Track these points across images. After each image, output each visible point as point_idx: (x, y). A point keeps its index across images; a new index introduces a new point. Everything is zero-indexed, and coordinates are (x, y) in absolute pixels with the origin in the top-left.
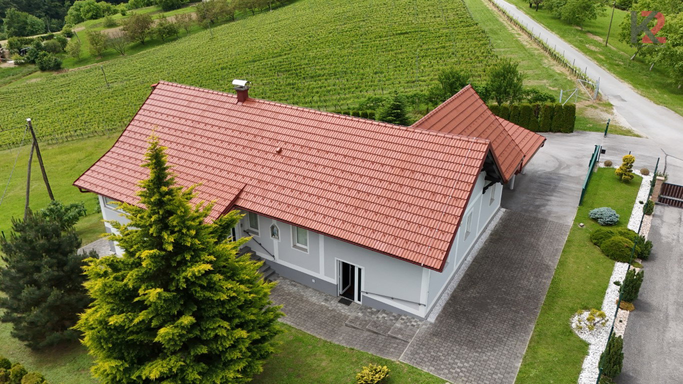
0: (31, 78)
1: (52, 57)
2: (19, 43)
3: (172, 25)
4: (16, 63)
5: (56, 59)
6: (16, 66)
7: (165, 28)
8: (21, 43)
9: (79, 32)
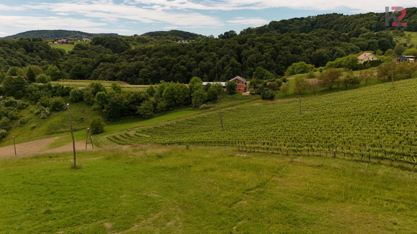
0: (255, 103)
1: (271, 91)
2: (256, 82)
3: (357, 77)
4: (250, 93)
5: (272, 93)
6: (250, 95)
7: (350, 80)
8: (257, 83)
9: (291, 80)
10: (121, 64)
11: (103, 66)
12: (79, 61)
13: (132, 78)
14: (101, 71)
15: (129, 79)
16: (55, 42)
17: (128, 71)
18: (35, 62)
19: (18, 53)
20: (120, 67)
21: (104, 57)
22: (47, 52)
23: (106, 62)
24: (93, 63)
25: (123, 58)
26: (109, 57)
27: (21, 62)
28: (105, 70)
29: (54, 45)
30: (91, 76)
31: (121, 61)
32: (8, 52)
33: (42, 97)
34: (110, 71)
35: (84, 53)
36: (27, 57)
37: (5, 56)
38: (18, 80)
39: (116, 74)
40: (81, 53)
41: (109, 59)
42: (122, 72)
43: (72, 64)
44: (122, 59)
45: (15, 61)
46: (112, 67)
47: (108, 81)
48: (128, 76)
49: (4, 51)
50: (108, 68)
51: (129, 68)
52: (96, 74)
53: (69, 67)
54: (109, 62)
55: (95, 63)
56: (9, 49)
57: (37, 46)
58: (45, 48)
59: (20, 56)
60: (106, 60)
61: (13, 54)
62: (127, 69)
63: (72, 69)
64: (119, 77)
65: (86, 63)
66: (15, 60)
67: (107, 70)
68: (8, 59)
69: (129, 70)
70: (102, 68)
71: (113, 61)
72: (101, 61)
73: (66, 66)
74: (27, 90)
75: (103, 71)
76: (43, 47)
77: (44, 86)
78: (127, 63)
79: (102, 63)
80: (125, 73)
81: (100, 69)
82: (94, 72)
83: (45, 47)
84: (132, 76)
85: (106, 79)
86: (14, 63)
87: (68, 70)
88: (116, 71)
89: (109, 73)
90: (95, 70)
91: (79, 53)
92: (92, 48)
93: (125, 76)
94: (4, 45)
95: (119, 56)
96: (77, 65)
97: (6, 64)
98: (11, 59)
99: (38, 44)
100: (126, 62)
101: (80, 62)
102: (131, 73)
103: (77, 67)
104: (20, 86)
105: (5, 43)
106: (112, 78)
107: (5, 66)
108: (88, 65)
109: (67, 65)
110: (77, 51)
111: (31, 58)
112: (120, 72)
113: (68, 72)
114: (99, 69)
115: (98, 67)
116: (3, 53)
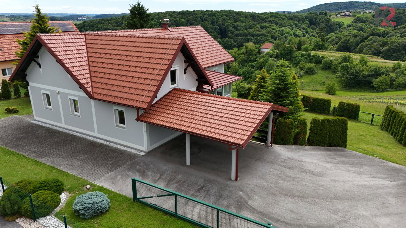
10: (391, 39)
11: (371, 40)
12: (350, 34)
13: (399, 53)
14: (367, 44)
15: (395, 55)
16: (338, 16)
17: (396, 46)
18: (314, 34)
19: (303, 26)
20: (390, 41)
21: (376, 31)
22: (327, 25)
23: (376, 36)
24: (362, 37)
25: (396, 33)
26: (381, 31)
27: (303, 33)
28: (372, 43)
29: (337, 18)
30: (356, 49)
31: (393, 35)
32: (296, 25)
33: (301, 62)
34: (377, 45)
35: (360, 25)
36: (308, 29)
37: (293, 28)
38: (289, 48)
39: (383, 48)
40: (358, 26)
41: (380, 33)
42: (389, 47)
43: (342, 37)
44: (394, 33)
45: (299, 33)
46: (380, 41)
47: (372, 56)
48: (394, 52)
49: (293, 24)
50: (376, 43)
51: (398, 44)
52: (361, 48)
53: (339, 39)
54: (379, 37)
55: (365, 37)
56: (297, 23)
57: (320, 19)
58: (326, 22)
59: (303, 28)
60: (376, 34)
61: (299, 27)
62: (396, 44)
63: (341, 42)
64: (384, 52)
65: (355, 36)
66: (299, 31)
67: (374, 44)
68: (294, 31)
69: (398, 46)
70: (369, 42)
71: (383, 35)
72: (371, 35)
73: (337, 39)
74: (293, 56)
75: (369, 44)
76: (325, 20)
77: (306, 54)
78: (400, 38)
79: (371, 37)
80: (392, 49)
81: (368, 43)
82: (360, 45)
83: (326, 20)
84: (399, 51)
85: (371, 52)
86: (298, 34)
87: (337, 42)
88: (383, 46)
89: (375, 47)
90: (362, 43)
91: (356, 26)
92: (371, 21)
93: (391, 51)
94: (295, 19)
95: (393, 30)
96: (347, 38)
97: (292, 35)
98: (297, 31)
99: (322, 17)
100: (398, 37)
101: (350, 36)
102: (399, 49)
103: (346, 40)
104: (290, 53)
105: (296, 17)
106: (376, 52)
107: (291, 36)
108: (357, 39)
109: (337, 37)
110: (354, 24)
111: (312, 31)
112: (387, 47)
113: (337, 45)
114: (366, 42)
115: (366, 41)
116: (292, 26)
